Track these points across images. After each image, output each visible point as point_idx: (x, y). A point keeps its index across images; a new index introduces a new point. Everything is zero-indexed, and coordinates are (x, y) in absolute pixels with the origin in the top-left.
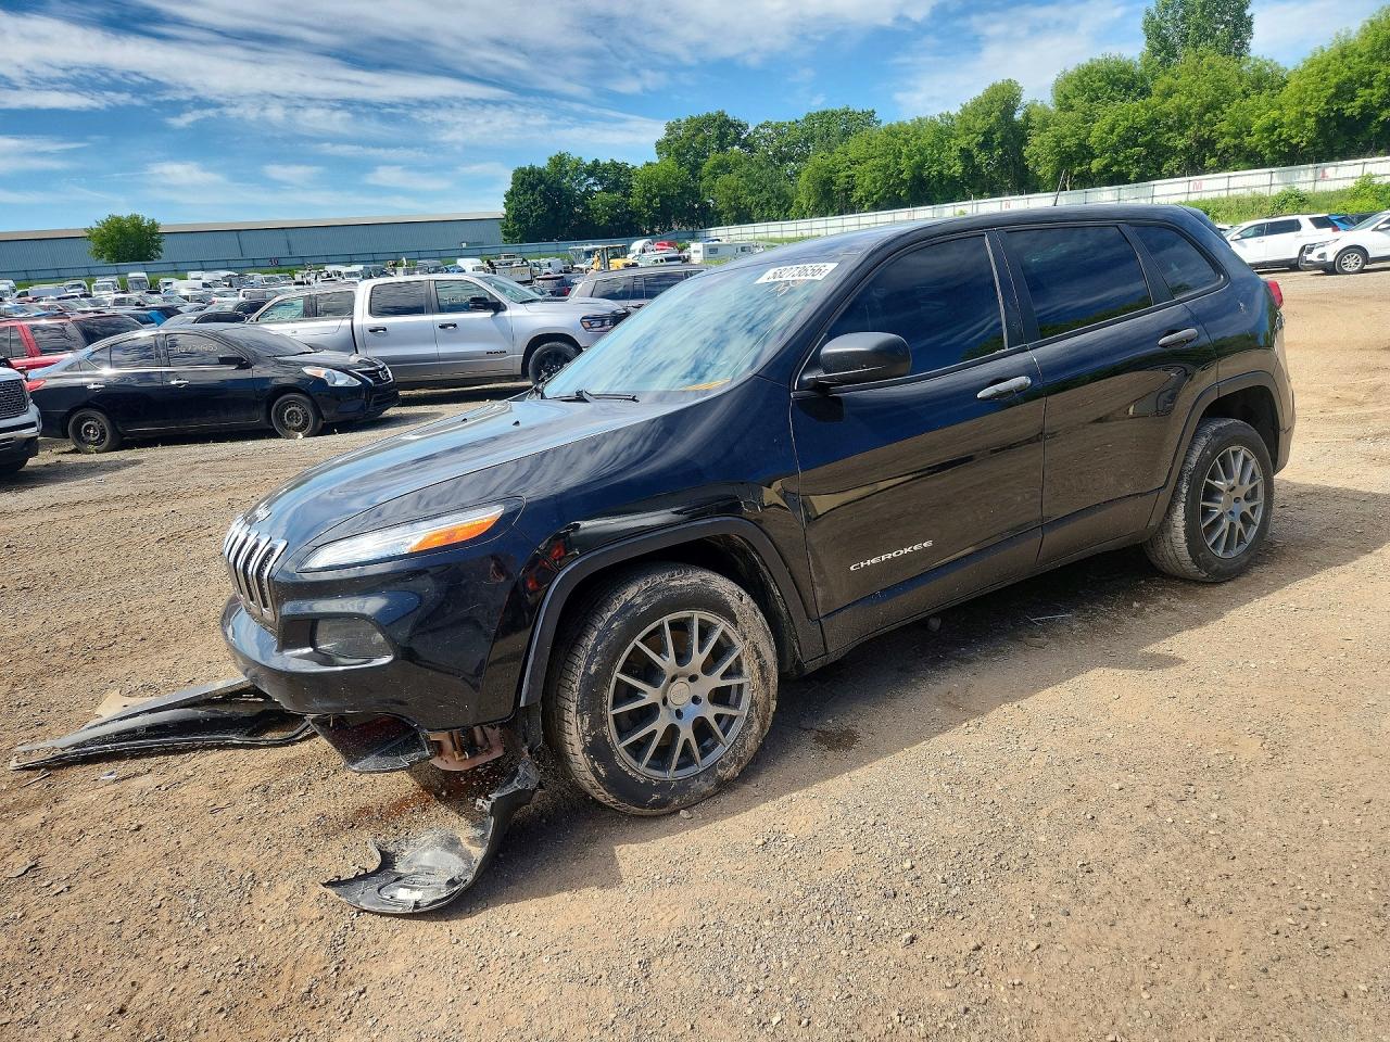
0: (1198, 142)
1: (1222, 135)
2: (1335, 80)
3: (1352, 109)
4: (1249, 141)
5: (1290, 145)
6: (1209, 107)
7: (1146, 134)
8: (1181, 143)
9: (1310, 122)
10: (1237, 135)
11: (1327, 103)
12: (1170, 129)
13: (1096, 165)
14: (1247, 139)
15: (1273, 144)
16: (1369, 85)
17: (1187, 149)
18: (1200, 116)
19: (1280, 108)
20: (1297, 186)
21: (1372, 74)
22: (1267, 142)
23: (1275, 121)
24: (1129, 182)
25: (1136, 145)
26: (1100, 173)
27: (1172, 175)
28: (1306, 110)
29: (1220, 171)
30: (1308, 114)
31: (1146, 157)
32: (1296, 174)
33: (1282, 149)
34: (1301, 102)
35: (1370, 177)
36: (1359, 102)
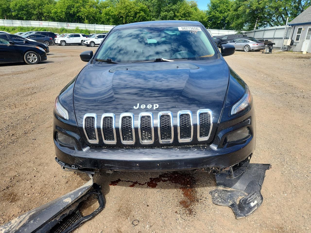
0: (39, 13)
1: (45, 12)
2: (67, 5)
3: (71, 12)
4: (52, 15)
5: (61, 18)
6: (40, 5)
7: (26, 9)
8: (35, 12)
9: (64, 13)
10: (48, 13)
11: (66, 10)
12: (31, 8)
13: (13, 14)
14: (51, 14)
15: (57, 17)
16: (73, 7)
17: (37, 14)
18: (38, 7)
19: (56, 8)
20: (64, 27)
21: (74, 5)
22: (55, 16)
23: (56, 11)
24: (24, 20)
25: (23, 10)
26: (15, 16)
27: (34, 20)
28: (62, 10)
29: (46, 21)
30: (63, 11)
31: (27, 14)
32: (63, 24)
33: (59, 18)
34: (61, 8)
35: (78, 27)
36: (72, 11)
